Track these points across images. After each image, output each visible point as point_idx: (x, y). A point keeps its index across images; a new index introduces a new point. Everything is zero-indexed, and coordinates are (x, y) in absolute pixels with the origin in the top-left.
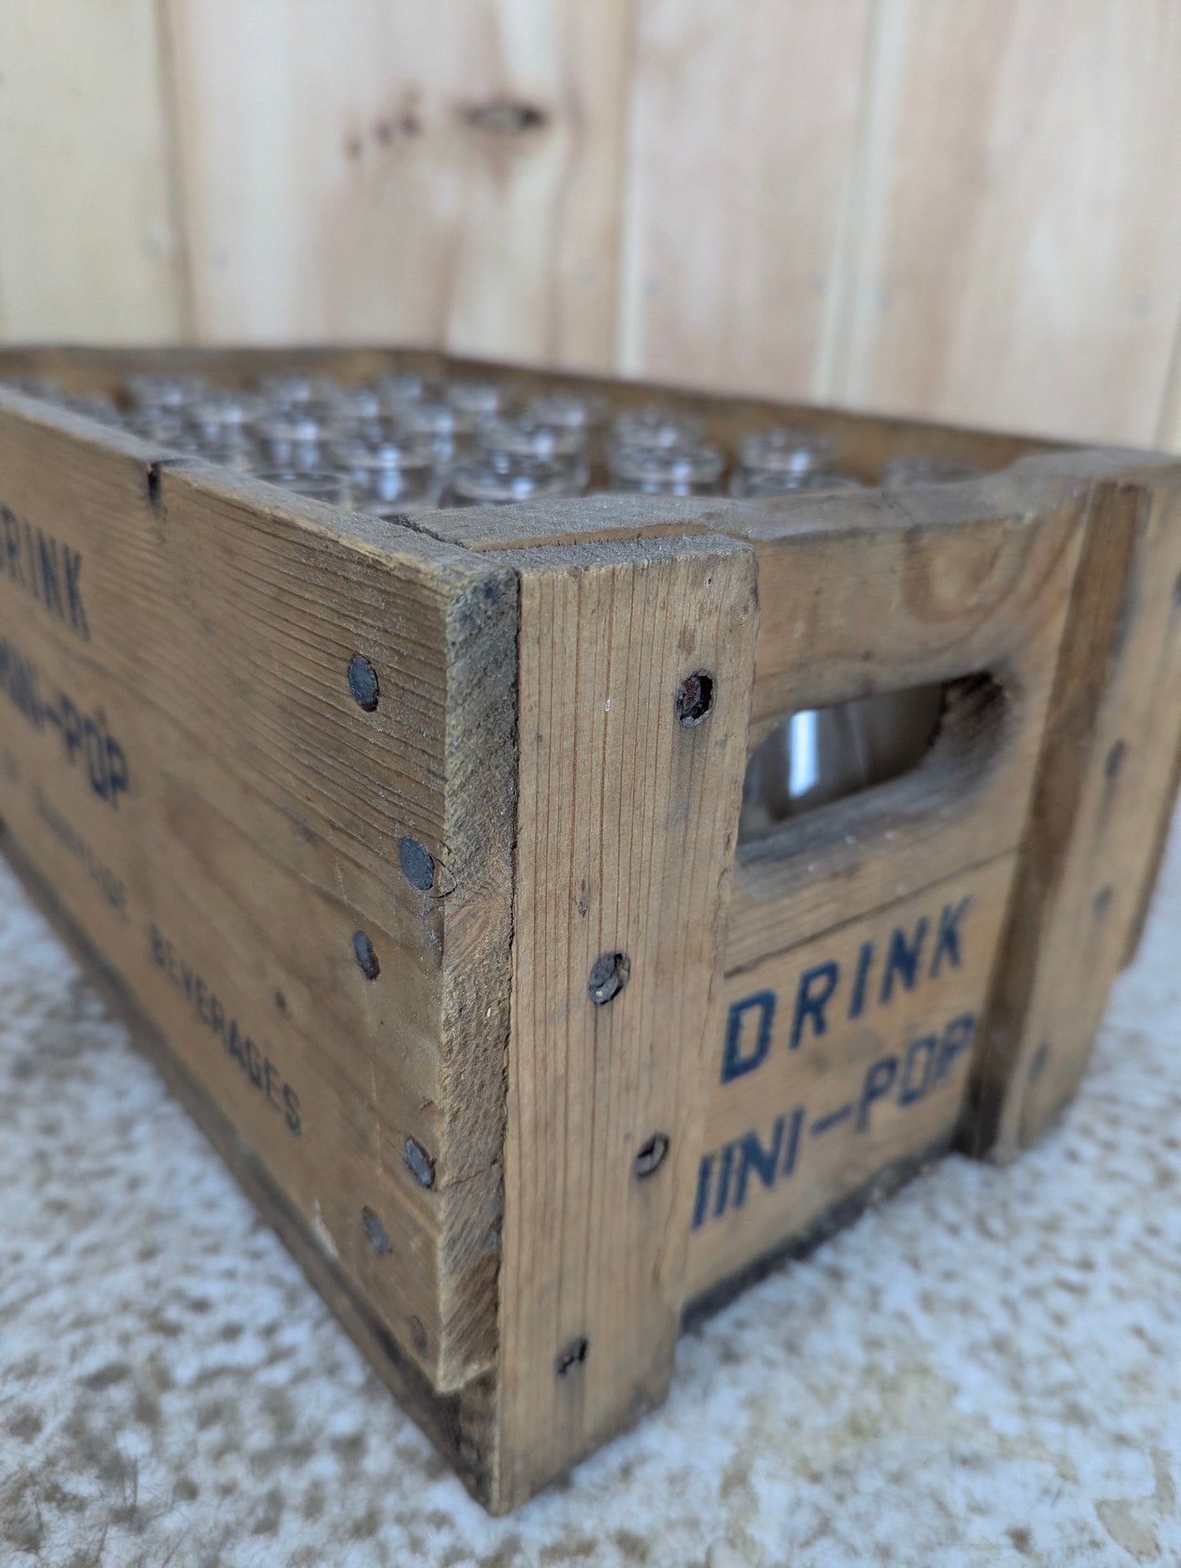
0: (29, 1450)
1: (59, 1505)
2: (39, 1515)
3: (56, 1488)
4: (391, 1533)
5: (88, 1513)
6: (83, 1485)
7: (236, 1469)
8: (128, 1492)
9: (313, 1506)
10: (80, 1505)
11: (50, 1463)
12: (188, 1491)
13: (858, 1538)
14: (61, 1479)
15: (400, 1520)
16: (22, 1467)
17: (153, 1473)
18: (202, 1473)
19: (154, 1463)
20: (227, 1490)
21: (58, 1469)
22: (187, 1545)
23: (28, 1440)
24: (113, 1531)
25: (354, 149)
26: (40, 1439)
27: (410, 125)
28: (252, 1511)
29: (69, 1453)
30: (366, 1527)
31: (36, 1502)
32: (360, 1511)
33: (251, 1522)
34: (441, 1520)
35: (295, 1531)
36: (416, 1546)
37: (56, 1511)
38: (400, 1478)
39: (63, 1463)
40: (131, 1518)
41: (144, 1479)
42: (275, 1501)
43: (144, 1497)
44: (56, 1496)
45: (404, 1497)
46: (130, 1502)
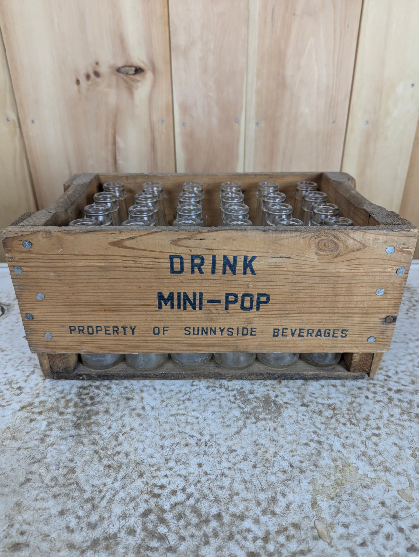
0: (136, 538)
1: (151, 551)
2: (147, 555)
3: (148, 546)
4: (238, 537)
5: (160, 551)
6: (155, 544)
7: (193, 530)
8: (167, 543)
9: (216, 535)
10: (157, 549)
11: (143, 540)
12: (183, 539)
13: (347, 512)
14: (148, 544)
15: (238, 533)
16: (137, 543)
17: (171, 537)
18: (183, 533)
19: (170, 533)
20: (192, 536)
21: (146, 542)
22: (189, 553)
23: (134, 536)
24: (168, 554)
25: (78, 82)
26: (137, 534)
27: (97, 74)
28: (201, 540)
29: (147, 536)
30: (231, 537)
31: (145, 551)
32: (228, 533)
33: (202, 543)
34: (249, 530)
35: (214, 543)
36: (245, 538)
37: (151, 553)
38: (234, 522)
39: (147, 540)
40: (171, 549)
41: (170, 539)
42: (205, 535)
43: (172, 543)
44: (148, 548)
45: (237, 527)
46: (169, 545)
